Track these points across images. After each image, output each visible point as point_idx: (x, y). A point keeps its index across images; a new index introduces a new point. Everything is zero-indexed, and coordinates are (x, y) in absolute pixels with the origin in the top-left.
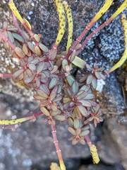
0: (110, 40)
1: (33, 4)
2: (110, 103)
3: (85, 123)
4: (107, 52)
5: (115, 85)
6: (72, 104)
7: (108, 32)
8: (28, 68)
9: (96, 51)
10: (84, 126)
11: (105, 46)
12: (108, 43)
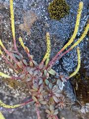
0: (68, 61)
1: (26, 39)
2: (67, 97)
3: (56, 107)
4: (66, 67)
5: (70, 87)
6: (50, 95)
7: (67, 56)
8: (29, 73)
9: (60, 66)
10: (55, 109)
11: (65, 64)
12: (67, 62)
